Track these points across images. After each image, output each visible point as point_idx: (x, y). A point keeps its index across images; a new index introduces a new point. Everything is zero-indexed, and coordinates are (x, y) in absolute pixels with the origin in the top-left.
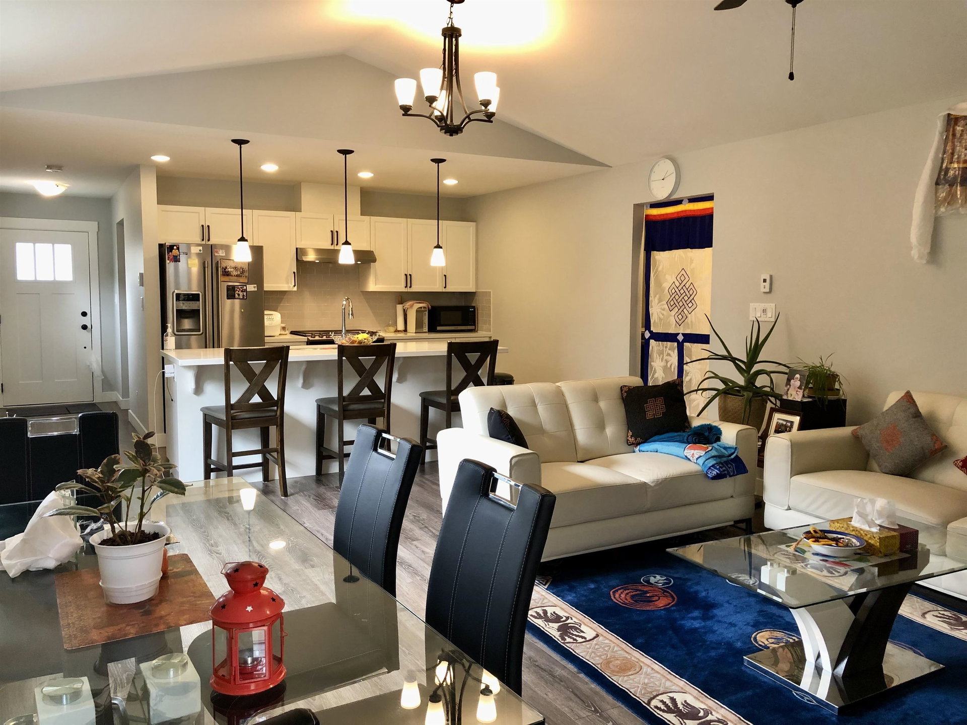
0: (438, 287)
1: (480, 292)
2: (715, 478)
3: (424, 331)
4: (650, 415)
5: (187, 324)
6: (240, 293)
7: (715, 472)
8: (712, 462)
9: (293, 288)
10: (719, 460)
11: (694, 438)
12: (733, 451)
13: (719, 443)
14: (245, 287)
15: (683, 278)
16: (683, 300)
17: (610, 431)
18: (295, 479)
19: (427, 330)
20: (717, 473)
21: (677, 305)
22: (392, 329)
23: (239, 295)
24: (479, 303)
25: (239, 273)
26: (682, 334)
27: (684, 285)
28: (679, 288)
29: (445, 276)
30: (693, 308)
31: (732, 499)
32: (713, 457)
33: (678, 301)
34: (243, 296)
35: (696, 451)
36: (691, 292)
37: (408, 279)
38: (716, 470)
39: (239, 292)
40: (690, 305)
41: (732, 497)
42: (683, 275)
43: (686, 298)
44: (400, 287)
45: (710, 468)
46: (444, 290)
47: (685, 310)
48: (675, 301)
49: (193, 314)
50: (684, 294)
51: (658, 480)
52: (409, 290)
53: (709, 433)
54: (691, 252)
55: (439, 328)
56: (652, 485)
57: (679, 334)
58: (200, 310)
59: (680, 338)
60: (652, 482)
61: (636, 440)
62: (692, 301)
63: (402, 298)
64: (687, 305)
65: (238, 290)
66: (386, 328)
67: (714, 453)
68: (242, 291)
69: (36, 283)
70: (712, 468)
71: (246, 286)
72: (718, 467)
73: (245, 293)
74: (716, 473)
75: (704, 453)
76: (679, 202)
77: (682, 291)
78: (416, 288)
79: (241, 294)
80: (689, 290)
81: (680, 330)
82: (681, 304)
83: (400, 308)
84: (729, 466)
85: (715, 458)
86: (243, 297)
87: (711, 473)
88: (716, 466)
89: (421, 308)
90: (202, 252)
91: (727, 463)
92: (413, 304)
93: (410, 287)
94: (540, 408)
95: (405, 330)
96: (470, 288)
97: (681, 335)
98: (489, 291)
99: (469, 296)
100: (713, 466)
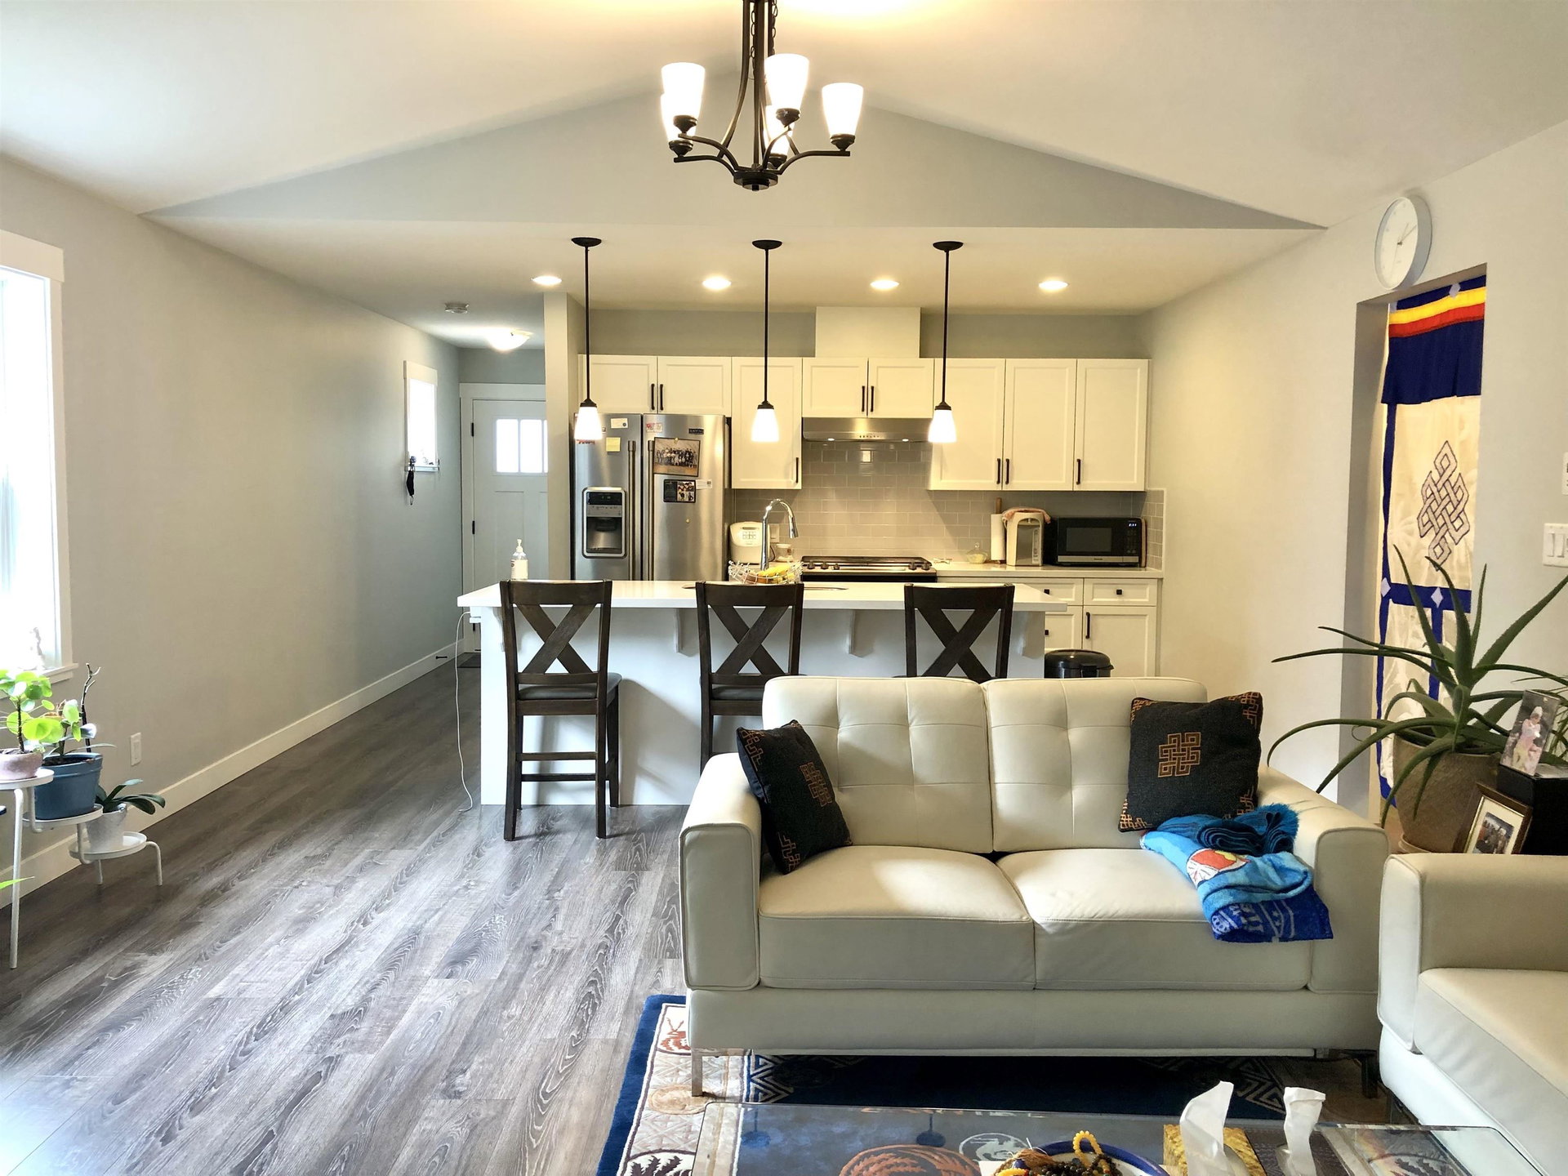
0: (1061, 481)
1: (1150, 491)
2: (1231, 936)
3: (1034, 562)
4: (1165, 769)
5: (602, 540)
6: (684, 492)
7: (1227, 924)
8: (1223, 899)
9: (795, 486)
10: (1242, 896)
11: (1212, 836)
12: (1298, 878)
13: (1284, 858)
14: (693, 483)
15: (1445, 463)
16: (1444, 513)
17: (1079, 795)
18: (658, 809)
19: (1039, 562)
20: (1231, 927)
21: (1435, 524)
22: (980, 558)
23: (683, 495)
24: (1148, 514)
25: (684, 460)
26: (1441, 589)
27: (1448, 480)
28: (1440, 485)
29: (1079, 461)
30: (1463, 530)
31: (1304, 994)
32: (1227, 887)
33: (1437, 514)
34: (690, 497)
35: (1203, 867)
36: (1459, 495)
37: (1004, 468)
38: (1230, 920)
39: (683, 490)
40: (1457, 524)
41: (1306, 988)
42: (1445, 456)
43: (1450, 508)
44: (989, 483)
45: (1216, 913)
46: (1077, 488)
47: (1447, 536)
48: (1431, 516)
49: (613, 525)
50: (1447, 499)
51: (1066, 922)
52: (1006, 488)
53: (1271, 827)
54: (1462, 403)
55: (1061, 559)
56: (1050, 930)
57: (1436, 588)
58: (621, 518)
59: (1437, 597)
60: (1052, 925)
61: (1134, 821)
62: (1462, 516)
63: (1002, 501)
64: (1452, 523)
65: (682, 487)
66: (969, 556)
67: (1240, 878)
68: (688, 490)
69: (520, 476)
70: (1222, 913)
71: (694, 481)
72: (1235, 913)
73: (692, 493)
74: (1228, 926)
75: (1213, 873)
76: (1438, 293)
77: (1443, 493)
78: (1019, 483)
79: (686, 493)
80: (1455, 489)
81: (1436, 579)
82: (1440, 521)
83: (996, 520)
84: (1275, 914)
85: (1233, 891)
86: (690, 499)
87: (1218, 924)
88: (1231, 909)
89: (1027, 520)
90: (627, 427)
91: (1270, 905)
92: (1013, 514)
93: (1007, 482)
94: (915, 732)
95: (1003, 562)
96: (1134, 483)
97: (1438, 592)
98: (1160, 489)
99: (1137, 497)
100: (1224, 908)
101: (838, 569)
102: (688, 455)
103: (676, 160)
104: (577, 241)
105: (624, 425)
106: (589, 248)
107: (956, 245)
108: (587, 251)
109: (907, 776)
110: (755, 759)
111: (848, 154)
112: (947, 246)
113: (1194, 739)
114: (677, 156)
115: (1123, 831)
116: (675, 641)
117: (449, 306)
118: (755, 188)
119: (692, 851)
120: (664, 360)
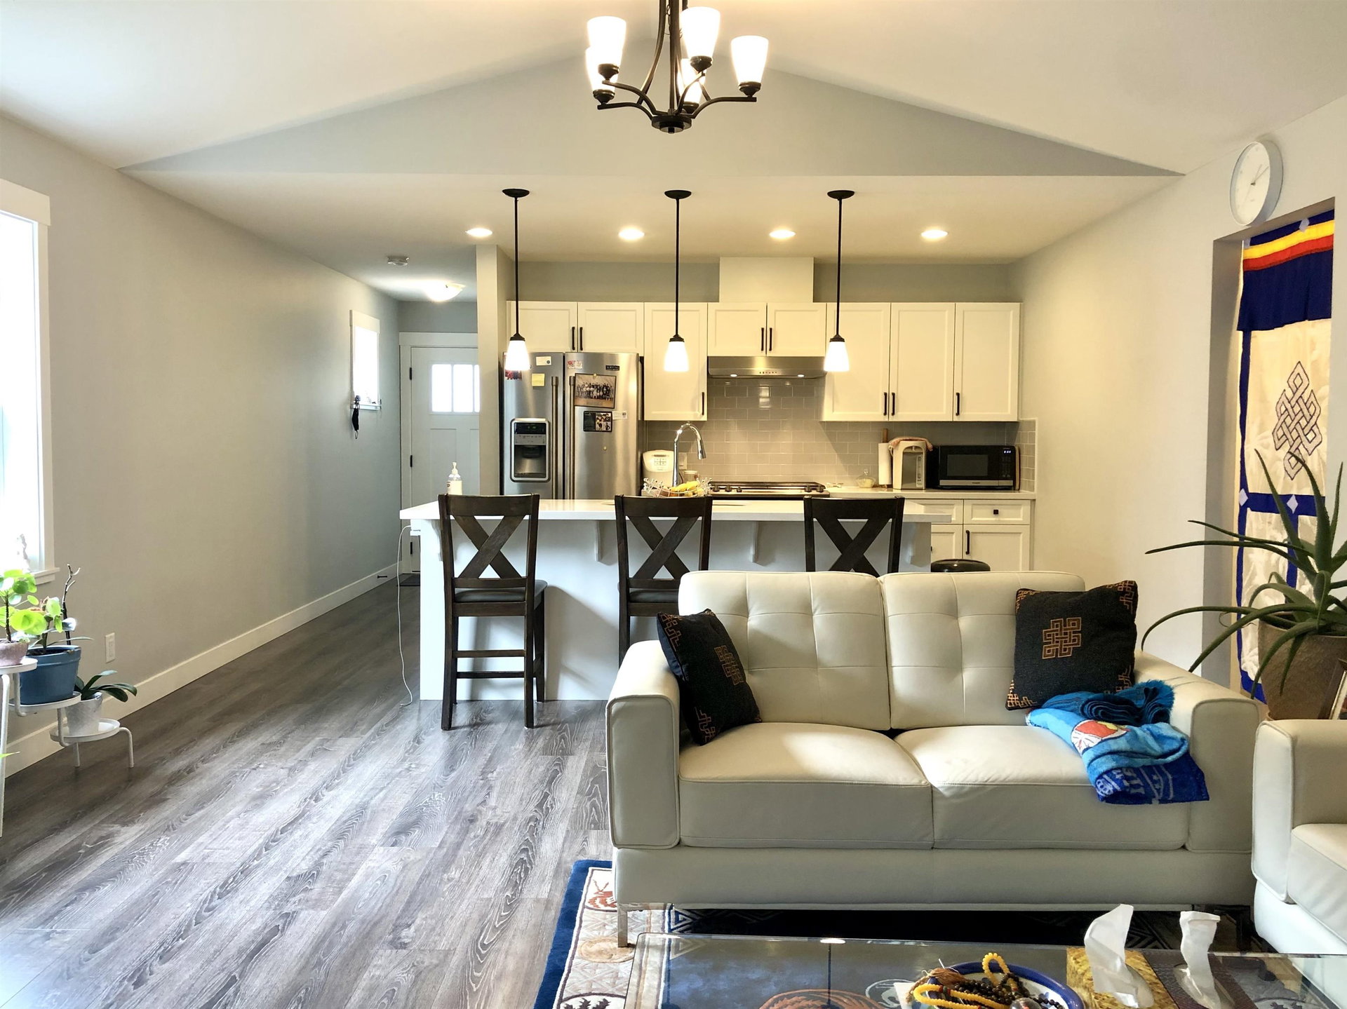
0: (943, 413)
1: (1023, 421)
2: (1113, 798)
3: (918, 486)
4: (1049, 651)
5: (528, 466)
6: (602, 422)
7: (1111, 786)
8: (1106, 764)
9: (700, 418)
10: (1125, 762)
11: (1095, 708)
12: (1175, 745)
13: (1162, 727)
14: (610, 414)
15: (1298, 382)
16: (1298, 427)
17: (969, 676)
19: (923, 486)
20: (1115, 790)
21: (1289, 436)
22: (869, 482)
23: (600, 425)
24: (1022, 443)
25: (601, 393)
26: (1296, 495)
27: (1301, 397)
28: (1293, 403)
29: (958, 394)
30: (1316, 442)
31: (1182, 854)
32: (1111, 753)
33: (1291, 428)
34: (607, 426)
35: (1087, 736)
36: (1312, 409)
37: (890, 401)
38: (1113, 783)
39: (600, 421)
40: (1310, 436)
41: (1184, 847)
42: (1298, 374)
43: (1303, 422)
44: (877, 415)
45: (1100, 777)
46: (956, 419)
47: (1301, 447)
48: (1285, 429)
49: (538, 452)
50: (1301, 414)
51: (962, 786)
52: (892, 419)
53: (1148, 701)
54: (1313, 326)
55: (943, 483)
56: (947, 794)
57: (1291, 496)
58: (545, 446)
59: (1293, 504)
60: (949, 788)
61: (1020, 699)
62: (1315, 428)
63: (888, 431)
64: (1305, 436)
65: (600, 418)
66: (859, 481)
67: (1122, 744)
68: (605, 420)
69: (452, 415)
70: (1105, 776)
71: (611, 412)
72: (1118, 777)
73: (609, 423)
74: (1111, 789)
75: (1096, 740)
76: (1292, 228)
77: (1297, 409)
78: (904, 415)
79: (604, 423)
80: (1308, 405)
81: (1292, 487)
82: (1295, 434)
83: (883, 448)
84: (1155, 778)
85: (1116, 756)
86: (607, 429)
87: (1102, 787)
88: (1114, 773)
89: (911, 447)
90: (550, 364)
91: (1150, 769)
92: (898, 443)
93: (893, 414)
94: (818, 619)
95: (890, 486)
96: (1005, 413)
97: (1293, 499)
98: (1032, 419)
99: (1011, 427)
100: (1108, 772)
101: (741, 491)
102: (605, 389)
103: (599, 108)
104: (507, 192)
105: (548, 362)
106: (518, 199)
107: (849, 194)
108: (516, 201)
109: (811, 660)
110: (673, 640)
111: (754, 100)
112: (840, 195)
113: (1074, 624)
114: (600, 104)
115: (1010, 709)
116: (595, 551)
117: (391, 259)
118: (671, 131)
119: (618, 721)
120: (584, 306)
